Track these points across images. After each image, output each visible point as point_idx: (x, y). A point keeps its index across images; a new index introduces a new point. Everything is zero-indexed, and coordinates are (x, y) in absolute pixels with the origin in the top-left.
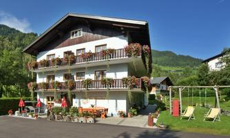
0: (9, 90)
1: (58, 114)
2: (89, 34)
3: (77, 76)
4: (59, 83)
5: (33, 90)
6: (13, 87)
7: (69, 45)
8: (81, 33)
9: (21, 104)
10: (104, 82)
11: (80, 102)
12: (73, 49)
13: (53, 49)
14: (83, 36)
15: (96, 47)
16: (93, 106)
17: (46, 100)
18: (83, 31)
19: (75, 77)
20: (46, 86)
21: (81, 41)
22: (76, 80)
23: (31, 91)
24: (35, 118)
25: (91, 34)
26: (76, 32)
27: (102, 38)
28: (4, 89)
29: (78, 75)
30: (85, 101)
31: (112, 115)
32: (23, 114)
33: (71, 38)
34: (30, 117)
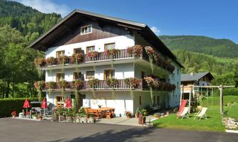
0: (16, 89)
1: (61, 114)
2: (98, 30)
3: (87, 75)
4: (67, 83)
5: (41, 90)
6: (20, 86)
7: (79, 41)
8: (91, 30)
9: (26, 105)
10: (109, 83)
11: (90, 103)
12: (83, 46)
13: (63, 44)
14: (93, 33)
15: (105, 45)
16: (100, 107)
17: (55, 100)
18: (93, 27)
19: (85, 75)
20: (54, 85)
21: (91, 38)
22: (86, 80)
23: (38, 90)
24: (39, 120)
25: (101, 31)
26: (86, 28)
27: (111, 36)
28: (11, 87)
29: (88, 73)
30: (95, 101)
31: (120, 115)
32: (27, 116)
33: (81, 34)
34: (34, 118)
